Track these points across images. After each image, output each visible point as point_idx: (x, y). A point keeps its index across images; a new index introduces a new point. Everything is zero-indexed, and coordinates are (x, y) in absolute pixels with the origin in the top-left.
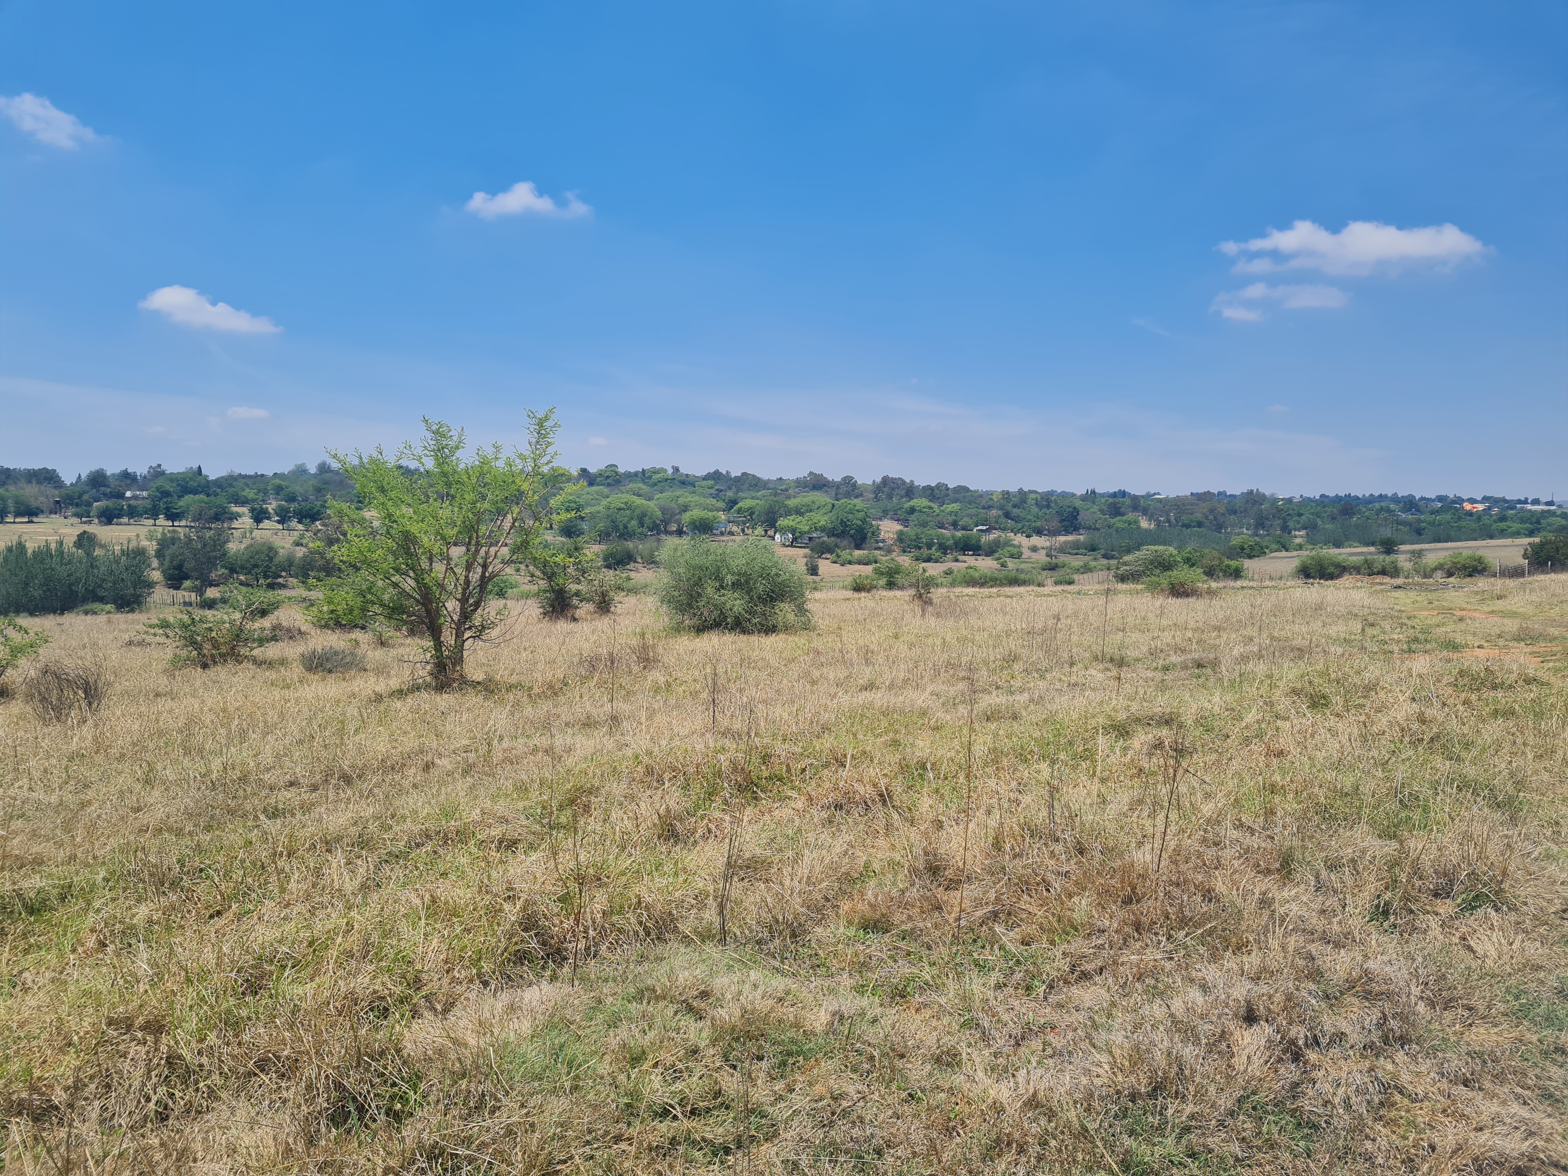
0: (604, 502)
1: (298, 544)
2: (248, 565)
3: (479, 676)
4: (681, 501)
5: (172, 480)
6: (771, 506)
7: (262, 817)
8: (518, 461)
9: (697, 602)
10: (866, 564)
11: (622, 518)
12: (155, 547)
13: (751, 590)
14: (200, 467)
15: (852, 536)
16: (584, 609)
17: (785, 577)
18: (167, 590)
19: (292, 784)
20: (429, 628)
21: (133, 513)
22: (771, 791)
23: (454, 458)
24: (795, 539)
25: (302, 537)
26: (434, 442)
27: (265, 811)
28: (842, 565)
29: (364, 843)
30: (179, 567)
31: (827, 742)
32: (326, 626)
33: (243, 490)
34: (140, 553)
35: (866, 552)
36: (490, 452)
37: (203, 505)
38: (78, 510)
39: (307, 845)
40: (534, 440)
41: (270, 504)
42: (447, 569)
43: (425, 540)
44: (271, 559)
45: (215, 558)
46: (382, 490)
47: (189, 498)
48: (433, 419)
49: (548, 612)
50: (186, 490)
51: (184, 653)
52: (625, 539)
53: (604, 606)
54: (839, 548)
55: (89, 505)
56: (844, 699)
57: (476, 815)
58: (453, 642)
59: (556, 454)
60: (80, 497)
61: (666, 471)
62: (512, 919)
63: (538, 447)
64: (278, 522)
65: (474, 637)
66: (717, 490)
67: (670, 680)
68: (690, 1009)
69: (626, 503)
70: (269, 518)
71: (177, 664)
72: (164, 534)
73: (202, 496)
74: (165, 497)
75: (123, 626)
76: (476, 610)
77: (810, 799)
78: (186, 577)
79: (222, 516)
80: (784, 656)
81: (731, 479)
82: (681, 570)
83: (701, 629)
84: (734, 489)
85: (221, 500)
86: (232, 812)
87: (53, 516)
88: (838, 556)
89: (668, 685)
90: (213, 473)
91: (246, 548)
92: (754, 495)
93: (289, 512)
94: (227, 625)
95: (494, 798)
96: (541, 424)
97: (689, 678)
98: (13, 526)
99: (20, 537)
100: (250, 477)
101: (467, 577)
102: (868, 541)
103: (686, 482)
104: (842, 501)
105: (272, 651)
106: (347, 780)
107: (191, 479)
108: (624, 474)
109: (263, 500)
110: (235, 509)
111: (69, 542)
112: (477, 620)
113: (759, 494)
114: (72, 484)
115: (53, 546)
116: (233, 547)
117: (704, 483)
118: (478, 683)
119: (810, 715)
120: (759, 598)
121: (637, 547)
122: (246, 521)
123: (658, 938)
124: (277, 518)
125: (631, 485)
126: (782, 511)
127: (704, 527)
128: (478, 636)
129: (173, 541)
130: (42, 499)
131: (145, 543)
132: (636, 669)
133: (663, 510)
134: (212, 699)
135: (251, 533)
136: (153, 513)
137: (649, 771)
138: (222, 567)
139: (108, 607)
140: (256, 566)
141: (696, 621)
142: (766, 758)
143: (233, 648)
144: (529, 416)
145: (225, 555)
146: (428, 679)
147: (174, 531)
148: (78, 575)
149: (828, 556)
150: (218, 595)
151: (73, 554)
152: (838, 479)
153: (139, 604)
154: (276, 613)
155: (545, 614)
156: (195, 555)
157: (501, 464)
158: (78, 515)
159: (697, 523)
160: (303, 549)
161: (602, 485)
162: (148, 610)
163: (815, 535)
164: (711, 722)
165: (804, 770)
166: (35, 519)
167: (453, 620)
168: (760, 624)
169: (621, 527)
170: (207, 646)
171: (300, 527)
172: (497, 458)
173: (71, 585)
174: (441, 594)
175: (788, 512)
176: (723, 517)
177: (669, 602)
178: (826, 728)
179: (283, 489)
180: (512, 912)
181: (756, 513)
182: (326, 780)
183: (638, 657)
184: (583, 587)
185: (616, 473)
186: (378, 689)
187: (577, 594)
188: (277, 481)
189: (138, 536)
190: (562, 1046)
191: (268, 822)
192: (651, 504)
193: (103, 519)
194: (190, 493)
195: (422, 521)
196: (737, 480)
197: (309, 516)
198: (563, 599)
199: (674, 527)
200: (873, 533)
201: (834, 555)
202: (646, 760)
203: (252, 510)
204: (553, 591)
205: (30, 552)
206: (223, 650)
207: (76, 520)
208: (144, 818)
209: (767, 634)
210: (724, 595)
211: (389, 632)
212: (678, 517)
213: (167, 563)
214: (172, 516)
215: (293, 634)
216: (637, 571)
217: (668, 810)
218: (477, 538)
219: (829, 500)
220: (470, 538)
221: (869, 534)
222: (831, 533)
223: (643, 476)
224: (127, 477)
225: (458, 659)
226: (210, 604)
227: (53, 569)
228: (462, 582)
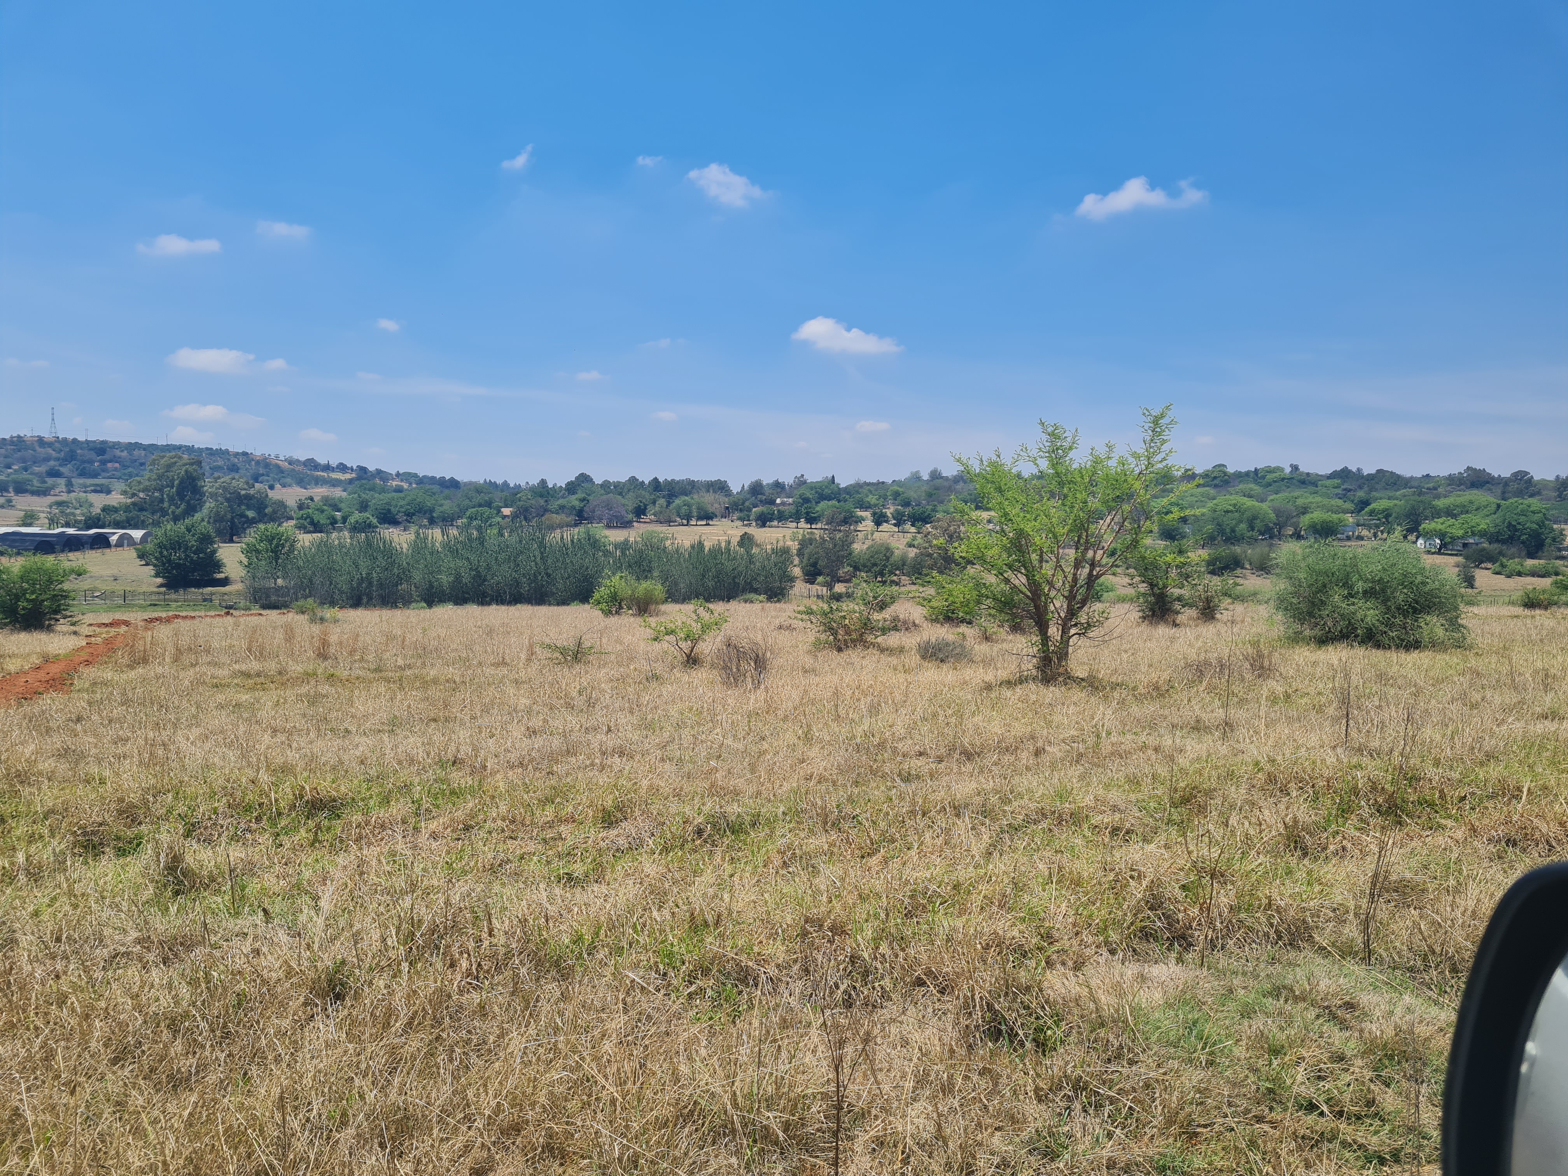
0: (1210, 504)
1: (910, 545)
2: (869, 564)
3: (1081, 673)
4: (1300, 502)
5: (812, 489)
6: (1413, 507)
7: (898, 779)
8: (1131, 459)
9: (1320, 610)
10: (1543, 576)
11: (1229, 521)
12: (797, 547)
13: (1388, 600)
14: (833, 477)
15: (1523, 542)
16: (1187, 614)
17: (1433, 586)
18: (805, 584)
19: (921, 754)
20: (1037, 623)
21: (782, 517)
22: (1419, 817)
23: (1067, 458)
24: (1443, 545)
25: (914, 538)
26: (1049, 444)
27: (899, 775)
28: (1509, 577)
29: (986, 812)
30: (814, 565)
31: (1495, 771)
32: (936, 620)
33: (867, 496)
34: (786, 551)
35: (1542, 562)
36: (1102, 451)
37: (835, 509)
38: (742, 515)
39: (938, 808)
40: (1149, 438)
41: (889, 508)
42: (1057, 566)
43: (1037, 539)
44: (888, 559)
45: (843, 557)
46: (1000, 490)
47: (823, 504)
48: (1049, 421)
49: (1148, 616)
50: (822, 497)
51: (823, 637)
52: (1232, 543)
53: (1208, 612)
54: (1504, 556)
55: (750, 510)
56: (1516, 727)
57: (1089, 800)
58: (1059, 638)
59: (1170, 451)
60: (743, 504)
61: (1282, 470)
62: (1139, 896)
63: (1152, 445)
64: (895, 525)
65: (1079, 634)
66: (1345, 490)
67: (1290, 691)
68: (1333, 1017)
69: (1235, 505)
70: (887, 522)
71: (818, 646)
72: (804, 535)
73: (834, 502)
74: (806, 503)
75: (773, 613)
76: (1082, 607)
77: (1473, 829)
78: (820, 574)
79: (849, 520)
80: (1431, 674)
81: (1363, 477)
82: (1302, 576)
83: (1323, 641)
84: (1366, 488)
85: (849, 505)
86: (874, 773)
87: (723, 520)
88: (1503, 566)
89: (1287, 696)
90: (843, 482)
91: (868, 549)
92: (1390, 494)
93: (904, 516)
94: (857, 615)
95: (1107, 787)
96: (1156, 421)
97: (1312, 690)
98: (695, 528)
99: (700, 536)
100: (873, 484)
101: (1075, 575)
102: (1546, 549)
103: (1307, 481)
104: (1511, 501)
105: (893, 640)
106: (968, 756)
107: (826, 487)
108: (1234, 474)
109: (883, 505)
110: (860, 513)
111: (735, 541)
112: (1083, 618)
113: (1398, 493)
114: (737, 493)
115: (723, 545)
116: (859, 547)
117: (1329, 482)
118: (1082, 679)
119: (1470, 739)
120: (1399, 609)
121: (1245, 552)
122: (868, 525)
123: (1291, 944)
124: (894, 522)
125: (1241, 486)
126: (1428, 512)
127: (1325, 531)
128: (1083, 634)
129: (811, 541)
130: (716, 505)
131: (789, 543)
132: (1248, 676)
133: (1278, 512)
134: (849, 677)
135: (872, 534)
136: (796, 517)
137: (1271, 779)
138: (848, 565)
139: (762, 597)
140: (875, 565)
141: (1317, 632)
142: (1413, 779)
143: (861, 635)
144: (1144, 414)
145: (850, 554)
146: (1034, 672)
147: (811, 533)
148: (740, 569)
149: (1489, 565)
150: (844, 590)
151: (737, 552)
152: (1506, 474)
153: (783, 595)
154: (892, 607)
155: (1144, 618)
156: (827, 554)
157: (1112, 463)
158: (741, 519)
159: (1319, 527)
160: (915, 550)
161: (1208, 486)
162: (789, 601)
163: (1471, 541)
164: (1343, 736)
165: (1463, 798)
166: (711, 523)
167: (1060, 616)
168: (1398, 637)
169: (1228, 530)
170: (841, 632)
171: (913, 529)
172: (1109, 458)
173: (735, 577)
174: (1049, 590)
175: (1437, 514)
176: (1351, 520)
177: (1286, 609)
178: (1490, 756)
179: (900, 495)
180: (1137, 891)
181: (1394, 515)
182: (949, 754)
183: (1252, 665)
184: (1186, 592)
185: (1225, 473)
186: (987, 679)
187: (1179, 599)
188: (896, 488)
189: (784, 536)
190: (1195, 1023)
191: (903, 785)
192: (1264, 506)
193: (759, 522)
194: (825, 499)
195: (1035, 520)
196: (1371, 477)
197: (920, 519)
198: (1164, 604)
199: (1290, 531)
200: (1554, 539)
201: (1497, 564)
202: (1268, 767)
203: (874, 514)
204: (1154, 595)
205: (707, 549)
206: (854, 636)
207: (739, 523)
208: (806, 769)
209: (1408, 650)
210: (1353, 604)
211: (992, 627)
212: (1295, 520)
213: (805, 561)
214: (811, 520)
215: (909, 626)
216: (1244, 577)
217: (1295, 821)
218: (1087, 537)
219: (1492, 499)
220: (1080, 537)
221: (1548, 541)
222: (1494, 538)
223: (1256, 476)
224: (778, 486)
225: (1063, 655)
226: (838, 598)
227: (722, 564)
228: (1070, 579)
